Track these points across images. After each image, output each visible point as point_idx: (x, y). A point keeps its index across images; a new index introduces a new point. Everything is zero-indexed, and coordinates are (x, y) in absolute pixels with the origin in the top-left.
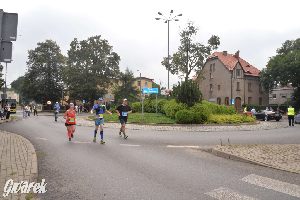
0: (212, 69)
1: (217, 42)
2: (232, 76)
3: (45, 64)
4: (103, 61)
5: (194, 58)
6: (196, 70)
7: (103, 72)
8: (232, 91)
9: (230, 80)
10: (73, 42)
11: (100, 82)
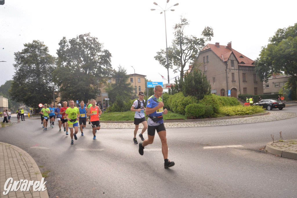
0: (206, 61)
1: (210, 33)
2: (227, 67)
3: (33, 66)
4: (95, 60)
5: (188, 51)
6: (191, 63)
7: (95, 71)
8: (227, 82)
9: (225, 71)
10: (62, 41)
11: (93, 80)
